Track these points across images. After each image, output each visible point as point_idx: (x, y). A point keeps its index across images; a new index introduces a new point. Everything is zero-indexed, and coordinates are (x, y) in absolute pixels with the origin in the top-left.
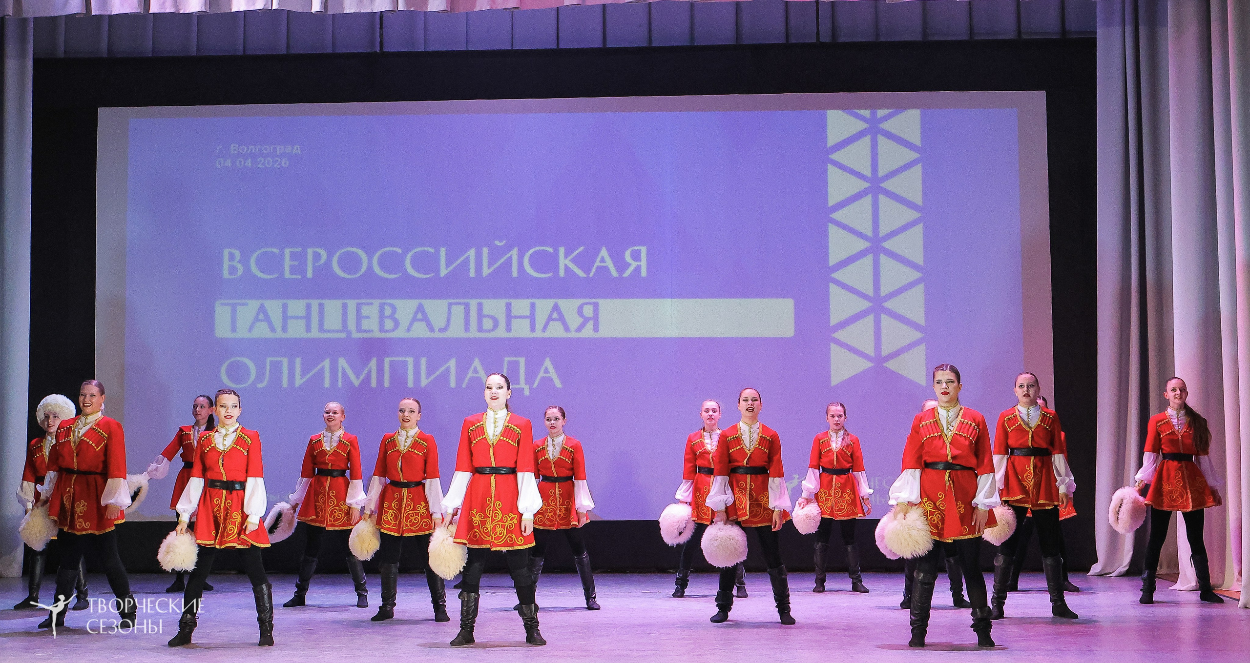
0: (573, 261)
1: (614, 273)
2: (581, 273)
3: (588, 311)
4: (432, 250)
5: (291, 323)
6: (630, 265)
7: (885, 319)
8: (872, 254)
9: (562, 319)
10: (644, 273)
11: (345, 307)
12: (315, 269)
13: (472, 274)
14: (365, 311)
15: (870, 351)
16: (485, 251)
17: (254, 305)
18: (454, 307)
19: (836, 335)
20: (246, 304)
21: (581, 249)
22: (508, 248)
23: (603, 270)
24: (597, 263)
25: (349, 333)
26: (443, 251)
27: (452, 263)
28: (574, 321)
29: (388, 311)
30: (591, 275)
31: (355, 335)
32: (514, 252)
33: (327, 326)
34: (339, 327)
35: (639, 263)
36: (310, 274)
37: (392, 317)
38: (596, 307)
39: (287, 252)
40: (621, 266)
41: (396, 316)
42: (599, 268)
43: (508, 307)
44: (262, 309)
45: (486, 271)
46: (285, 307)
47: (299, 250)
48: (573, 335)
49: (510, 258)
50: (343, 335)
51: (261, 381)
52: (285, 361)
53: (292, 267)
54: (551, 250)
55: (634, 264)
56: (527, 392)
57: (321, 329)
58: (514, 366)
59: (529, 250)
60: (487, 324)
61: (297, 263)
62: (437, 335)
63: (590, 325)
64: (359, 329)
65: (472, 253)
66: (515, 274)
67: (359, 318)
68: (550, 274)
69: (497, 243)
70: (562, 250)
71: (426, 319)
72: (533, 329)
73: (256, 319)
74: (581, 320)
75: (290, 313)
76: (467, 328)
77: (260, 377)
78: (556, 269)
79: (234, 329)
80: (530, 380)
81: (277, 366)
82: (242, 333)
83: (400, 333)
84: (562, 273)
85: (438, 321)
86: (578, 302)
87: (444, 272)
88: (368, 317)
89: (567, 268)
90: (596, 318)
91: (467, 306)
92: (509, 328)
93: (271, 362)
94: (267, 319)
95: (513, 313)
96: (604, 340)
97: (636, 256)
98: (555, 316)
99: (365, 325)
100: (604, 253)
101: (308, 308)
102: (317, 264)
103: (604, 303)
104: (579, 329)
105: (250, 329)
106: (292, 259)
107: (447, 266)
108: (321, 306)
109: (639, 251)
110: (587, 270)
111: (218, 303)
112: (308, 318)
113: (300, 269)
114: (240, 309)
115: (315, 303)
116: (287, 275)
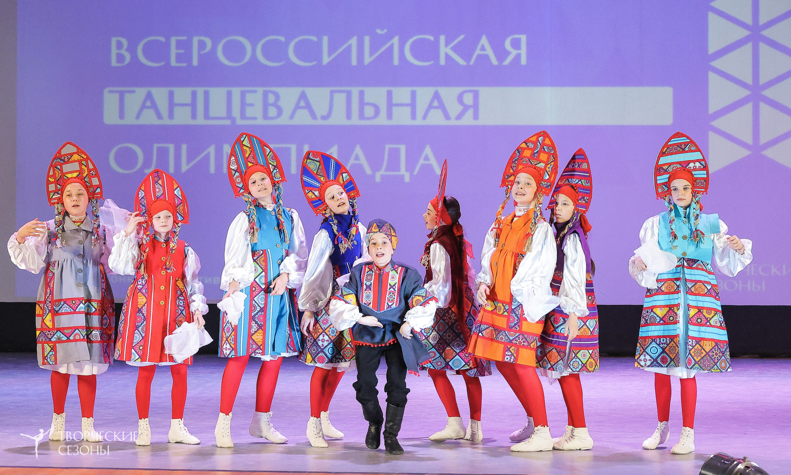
0: (454, 49)
1: (494, 61)
2: (462, 62)
3: (468, 99)
4: (314, 39)
5: (177, 110)
6: (509, 53)
7: (764, 108)
8: (751, 43)
9: (442, 106)
10: (524, 61)
11: (229, 94)
12: (200, 56)
13: (354, 62)
14: (250, 98)
15: (749, 140)
16: (367, 39)
17: (141, 92)
18: (336, 95)
19: (716, 123)
20: (133, 92)
21: (462, 37)
22: (389, 37)
23: (484, 58)
24: (478, 52)
25: (233, 120)
26: (325, 39)
27: (334, 51)
28: (454, 109)
29: (271, 99)
30: (472, 63)
31: (239, 122)
32: (396, 41)
33: (212, 114)
34: (224, 114)
35: (518, 51)
36: (195, 62)
37: (275, 105)
38: (476, 95)
39: (173, 41)
40: (501, 54)
41: (279, 104)
42: (479, 56)
43: (390, 94)
44: (149, 96)
45: (367, 59)
46: (171, 95)
47: (184, 38)
48: (453, 122)
49: (392, 46)
50: (228, 122)
51: (149, 167)
52: (171, 147)
53: (178, 55)
54: (431, 38)
55: (514, 53)
56: (407, 179)
57: (207, 116)
58: (395, 154)
59: (411, 37)
60: (369, 111)
61: (182, 51)
62: (320, 122)
63: (470, 113)
64: (243, 117)
65: (353, 41)
66: (396, 62)
67: (243, 105)
68: (431, 62)
69: (379, 31)
70: (442, 39)
71: (308, 106)
72: (414, 116)
73: (143, 107)
74: (460, 108)
75: (176, 100)
76: (349, 116)
77: (147, 162)
78: (436, 57)
79: (122, 115)
80: (410, 168)
81: (163, 153)
82: (130, 120)
83: (284, 120)
84: (442, 62)
85: (321, 109)
86: (459, 90)
87: (326, 60)
88: (251, 105)
89: (447, 57)
90: (476, 106)
91: (349, 94)
92: (390, 116)
93: (159, 149)
94: (154, 106)
95: (395, 101)
96: (484, 128)
97: (516, 44)
98: (436, 103)
99: (249, 112)
100: (484, 41)
101: (194, 94)
102: (202, 53)
103: (485, 92)
104: (459, 117)
105: (138, 117)
106: (178, 47)
107: (330, 54)
108: (206, 94)
109: (519, 40)
110: (467, 58)
111: (106, 91)
112: (193, 105)
113: (185, 57)
114: (127, 96)
115: (200, 91)
116: (173, 63)
